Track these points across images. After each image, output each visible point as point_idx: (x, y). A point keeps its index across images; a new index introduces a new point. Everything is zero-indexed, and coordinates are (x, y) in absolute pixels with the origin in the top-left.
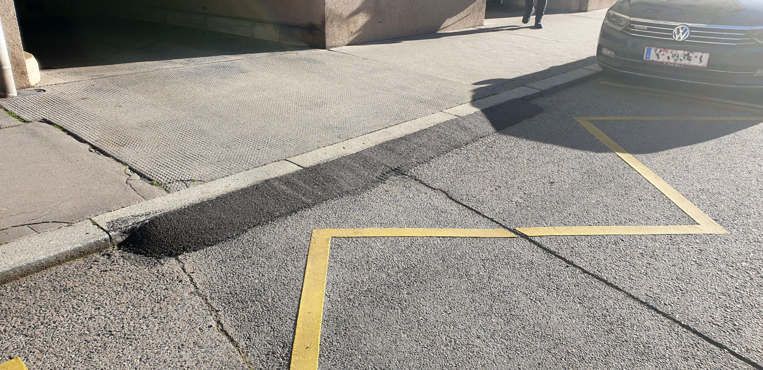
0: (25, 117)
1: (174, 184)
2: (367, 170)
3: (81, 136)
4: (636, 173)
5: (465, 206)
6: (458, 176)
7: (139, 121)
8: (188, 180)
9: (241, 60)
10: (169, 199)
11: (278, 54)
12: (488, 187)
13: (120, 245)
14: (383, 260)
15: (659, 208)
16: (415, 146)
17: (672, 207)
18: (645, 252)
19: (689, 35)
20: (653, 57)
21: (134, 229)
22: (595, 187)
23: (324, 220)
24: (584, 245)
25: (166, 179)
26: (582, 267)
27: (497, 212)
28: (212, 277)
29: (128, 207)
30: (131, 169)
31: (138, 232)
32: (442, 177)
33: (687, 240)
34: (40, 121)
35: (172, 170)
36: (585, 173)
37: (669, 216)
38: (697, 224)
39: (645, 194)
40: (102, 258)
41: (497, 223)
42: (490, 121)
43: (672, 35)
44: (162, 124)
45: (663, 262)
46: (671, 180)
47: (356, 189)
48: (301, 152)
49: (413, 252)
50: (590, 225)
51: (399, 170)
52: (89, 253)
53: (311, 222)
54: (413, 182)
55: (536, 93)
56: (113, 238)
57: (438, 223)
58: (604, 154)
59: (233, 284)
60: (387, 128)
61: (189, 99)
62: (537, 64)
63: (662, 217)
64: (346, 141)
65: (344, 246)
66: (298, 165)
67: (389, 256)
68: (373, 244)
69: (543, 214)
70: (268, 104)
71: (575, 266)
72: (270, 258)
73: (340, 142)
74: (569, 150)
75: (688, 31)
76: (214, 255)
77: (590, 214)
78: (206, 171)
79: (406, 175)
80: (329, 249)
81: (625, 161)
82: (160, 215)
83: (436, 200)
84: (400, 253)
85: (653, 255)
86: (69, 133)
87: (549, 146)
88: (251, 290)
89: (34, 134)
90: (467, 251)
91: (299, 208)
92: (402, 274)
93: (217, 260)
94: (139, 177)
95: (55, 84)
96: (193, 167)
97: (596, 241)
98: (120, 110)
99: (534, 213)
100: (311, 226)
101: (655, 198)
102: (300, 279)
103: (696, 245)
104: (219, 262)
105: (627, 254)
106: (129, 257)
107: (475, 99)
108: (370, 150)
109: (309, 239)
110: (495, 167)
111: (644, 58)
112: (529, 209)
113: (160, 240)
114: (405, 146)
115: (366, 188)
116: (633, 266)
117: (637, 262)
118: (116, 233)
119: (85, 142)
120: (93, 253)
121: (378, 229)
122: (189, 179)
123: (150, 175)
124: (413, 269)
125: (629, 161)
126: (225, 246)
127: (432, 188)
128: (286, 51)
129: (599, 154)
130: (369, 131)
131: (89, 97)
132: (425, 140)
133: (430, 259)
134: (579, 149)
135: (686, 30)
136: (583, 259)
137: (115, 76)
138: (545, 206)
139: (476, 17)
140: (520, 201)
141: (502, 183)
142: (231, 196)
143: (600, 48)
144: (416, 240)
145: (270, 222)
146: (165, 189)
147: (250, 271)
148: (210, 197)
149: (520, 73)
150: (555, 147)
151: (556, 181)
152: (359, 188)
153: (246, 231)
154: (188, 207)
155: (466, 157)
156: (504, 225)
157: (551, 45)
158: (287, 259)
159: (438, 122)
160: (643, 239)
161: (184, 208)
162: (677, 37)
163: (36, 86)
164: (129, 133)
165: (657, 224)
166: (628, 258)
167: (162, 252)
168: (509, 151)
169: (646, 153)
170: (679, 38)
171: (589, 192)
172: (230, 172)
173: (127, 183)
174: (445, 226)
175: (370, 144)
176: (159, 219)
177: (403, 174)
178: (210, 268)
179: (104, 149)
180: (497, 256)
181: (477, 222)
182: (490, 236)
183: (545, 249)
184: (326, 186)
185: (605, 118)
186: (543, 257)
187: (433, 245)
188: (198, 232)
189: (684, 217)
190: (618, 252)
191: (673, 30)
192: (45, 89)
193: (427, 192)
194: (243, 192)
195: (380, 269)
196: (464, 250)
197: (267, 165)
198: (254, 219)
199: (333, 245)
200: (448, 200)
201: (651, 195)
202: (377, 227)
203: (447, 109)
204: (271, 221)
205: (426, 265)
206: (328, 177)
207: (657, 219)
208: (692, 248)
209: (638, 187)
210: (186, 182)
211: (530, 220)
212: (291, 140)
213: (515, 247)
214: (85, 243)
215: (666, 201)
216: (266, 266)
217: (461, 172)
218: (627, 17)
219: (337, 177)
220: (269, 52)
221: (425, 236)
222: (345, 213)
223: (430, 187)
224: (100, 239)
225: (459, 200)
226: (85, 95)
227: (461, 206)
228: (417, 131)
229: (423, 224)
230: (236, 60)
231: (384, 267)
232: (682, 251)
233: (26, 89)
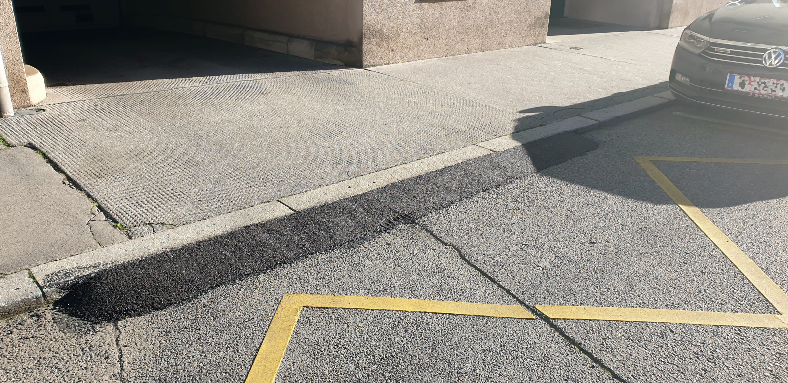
0: (10, 140)
1: (140, 228)
2: (370, 216)
3: (60, 165)
4: (702, 234)
5: (479, 270)
6: (479, 228)
7: (130, 149)
8: (158, 224)
9: (266, 80)
10: (128, 246)
11: (308, 73)
12: (512, 245)
13: (56, 303)
14: (358, 344)
15: (727, 285)
16: (435, 187)
17: (745, 286)
18: (701, 351)
19: (784, 61)
20: (736, 87)
21: (76, 284)
22: (646, 251)
23: (302, 281)
24: (619, 335)
25: (133, 221)
26: (612, 368)
27: (517, 280)
28: (145, 355)
29: (77, 256)
30: (99, 207)
31: (80, 288)
32: (459, 229)
33: (761, 337)
34: (25, 146)
35: (144, 210)
36: (636, 232)
37: (740, 298)
38: (779, 313)
39: (710, 264)
40: (30, 320)
41: (514, 296)
42: (531, 158)
43: (762, 61)
44: (153, 152)
45: (725, 368)
46: (747, 246)
47: (353, 241)
48: (299, 191)
49: (398, 334)
50: (632, 307)
51: (410, 217)
52: (15, 313)
53: (286, 284)
54: (422, 234)
55: (593, 125)
56: (47, 295)
57: (440, 293)
58: (665, 207)
59: (167, 366)
60: (406, 163)
61: (193, 124)
62: (599, 90)
63: (730, 299)
64: (354, 179)
65: (315, 320)
66: (290, 208)
67: (367, 338)
68: (351, 320)
69: (575, 286)
70: (278, 132)
71: (603, 366)
72: (221, 333)
73: (348, 179)
74: (621, 199)
75: (782, 56)
76: (160, 322)
77: (635, 291)
78: (182, 212)
79: (417, 224)
80: (295, 324)
81: (689, 218)
82: (110, 267)
83: (445, 260)
84: (381, 335)
85: (711, 357)
86: (50, 161)
87: (597, 193)
88: (185, 376)
89: (12, 161)
90: (467, 335)
91: (277, 263)
92: (375, 366)
93: (160, 330)
94: (104, 217)
95: (58, 104)
96: (169, 206)
97: (636, 330)
98: (115, 134)
99: (563, 284)
100: (284, 289)
101: (723, 270)
102: (248, 366)
103: (773, 346)
104: (162, 333)
105: (675, 352)
106: (61, 320)
107: (518, 130)
108: (380, 190)
109: (275, 307)
110: (526, 218)
111: (726, 86)
112: (558, 278)
113: (103, 299)
114: (422, 187)
115: (365, 239)
116: (682, 373)
117: (688, 366)
118: (52, 289)
119: (62, 172)
120: (21, 312)
121: (363, 298)
122: (159, 222)
123: (117, 216)
124: (392, 360)
125: (695, 217)
126: (176, 311)
127: (443, 243)
128: (318, 70)
129: (658, 206)
130: (384, 167)
131: (87, 119)
132: (447, 179)
133: (417, 346)
134: (634, 199)
135: (780, 54)
136: (615, 357)
137: (125, 95)
138: (578, 275)
139: (537, 33)
140: (548, 267)
141: (530, 240)
142: (199, 245)
143: (673, 73)
144: (405, 317)
145: (237, 281)
146: (128, 234)
147: (192, 350)
148: (174, 247)
149: (577, 100)
150: (604, 195)
151: (599, 241)
152: (357, 239)
153: (206, 292)
154: (146, 258)
155: (494, 203)
156: (522, 300)
157: (620, 67)
158: (242, 335)
159: (468, 158)
160: (701, 331)
161: (140, 259)
162: (768, 63)
163: (38, 105)
164: (114, 162)
165: (723, 309)
166: (676, 359)
167: (101, 316)
168: (547, 197)
169: (718, 207)
170: (771, 64)
171: (638, 258)
172: (209, 214)
173: (88, 224)
174: (447, 298)
175: (381, 183)
176: (108, 272)
177: (414, 222)
178: (148, 341)
179: (79, 182)
180: (504, 346)
181: (489, 294)
182: (501, 316)
183: (568, 338)
184: (317, 236)
185: (671, 159)
186: (563, 350)
187: (425, 324)
188: (149, 291)
189: (760, 301)
190: (663, 349)
191: (763, 55)
192: (45, 108)
193: (437, 248)
194: (216, 241)
195: (350, 357)
196: (464, 334)
197: (254, 207)
198: (220, 276)
199: (302, 319)
200: (460, 261)
201: (719, 267)
202: (362, 294)
203: (482, 142)
204: (239, 280)
205: (409, 355)
206: (321, 223)
207: (723, 303)
208: (768, 349)
209: (703, 253)
210: (154, 226)
211: (556, 295)
212: (291, 176)
213: (530, 333)
214: (11, 301)
215: (738, 276)
216: (213, 344)
217: (483, 224)
218: (707, 38)
219: (332, 224)
220: (299, 71)
221: (418, 311)
222: (330, 272)
223: (442, 241)
224: (30, 297)
225: (473, 261)
226: (84, 116)
227: (473, 269)
228: (441, 168)
229: (421, 293)
230: (260, 79)
231: (356, 355)
232: (753, 353)
233: (26, 109)
